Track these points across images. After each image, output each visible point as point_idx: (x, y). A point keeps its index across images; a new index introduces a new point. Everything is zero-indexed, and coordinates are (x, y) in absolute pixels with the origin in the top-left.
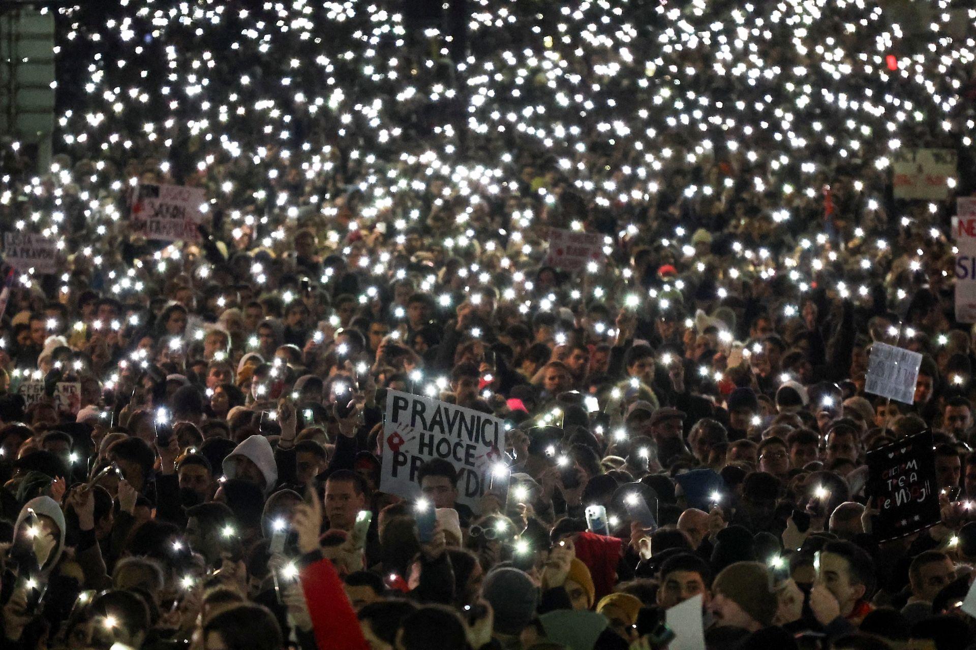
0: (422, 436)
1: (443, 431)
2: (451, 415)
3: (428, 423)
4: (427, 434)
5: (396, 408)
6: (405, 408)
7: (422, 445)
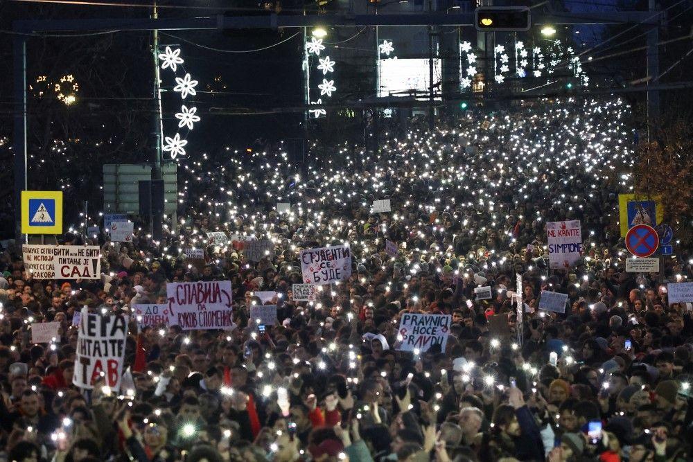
0: (415, 327)
1: (423, 325)
2: (428, 318)
3: (418, 322)
4: (417, 327)
5: (405, 319)
6: (409, 319)
7: (414, 330)
